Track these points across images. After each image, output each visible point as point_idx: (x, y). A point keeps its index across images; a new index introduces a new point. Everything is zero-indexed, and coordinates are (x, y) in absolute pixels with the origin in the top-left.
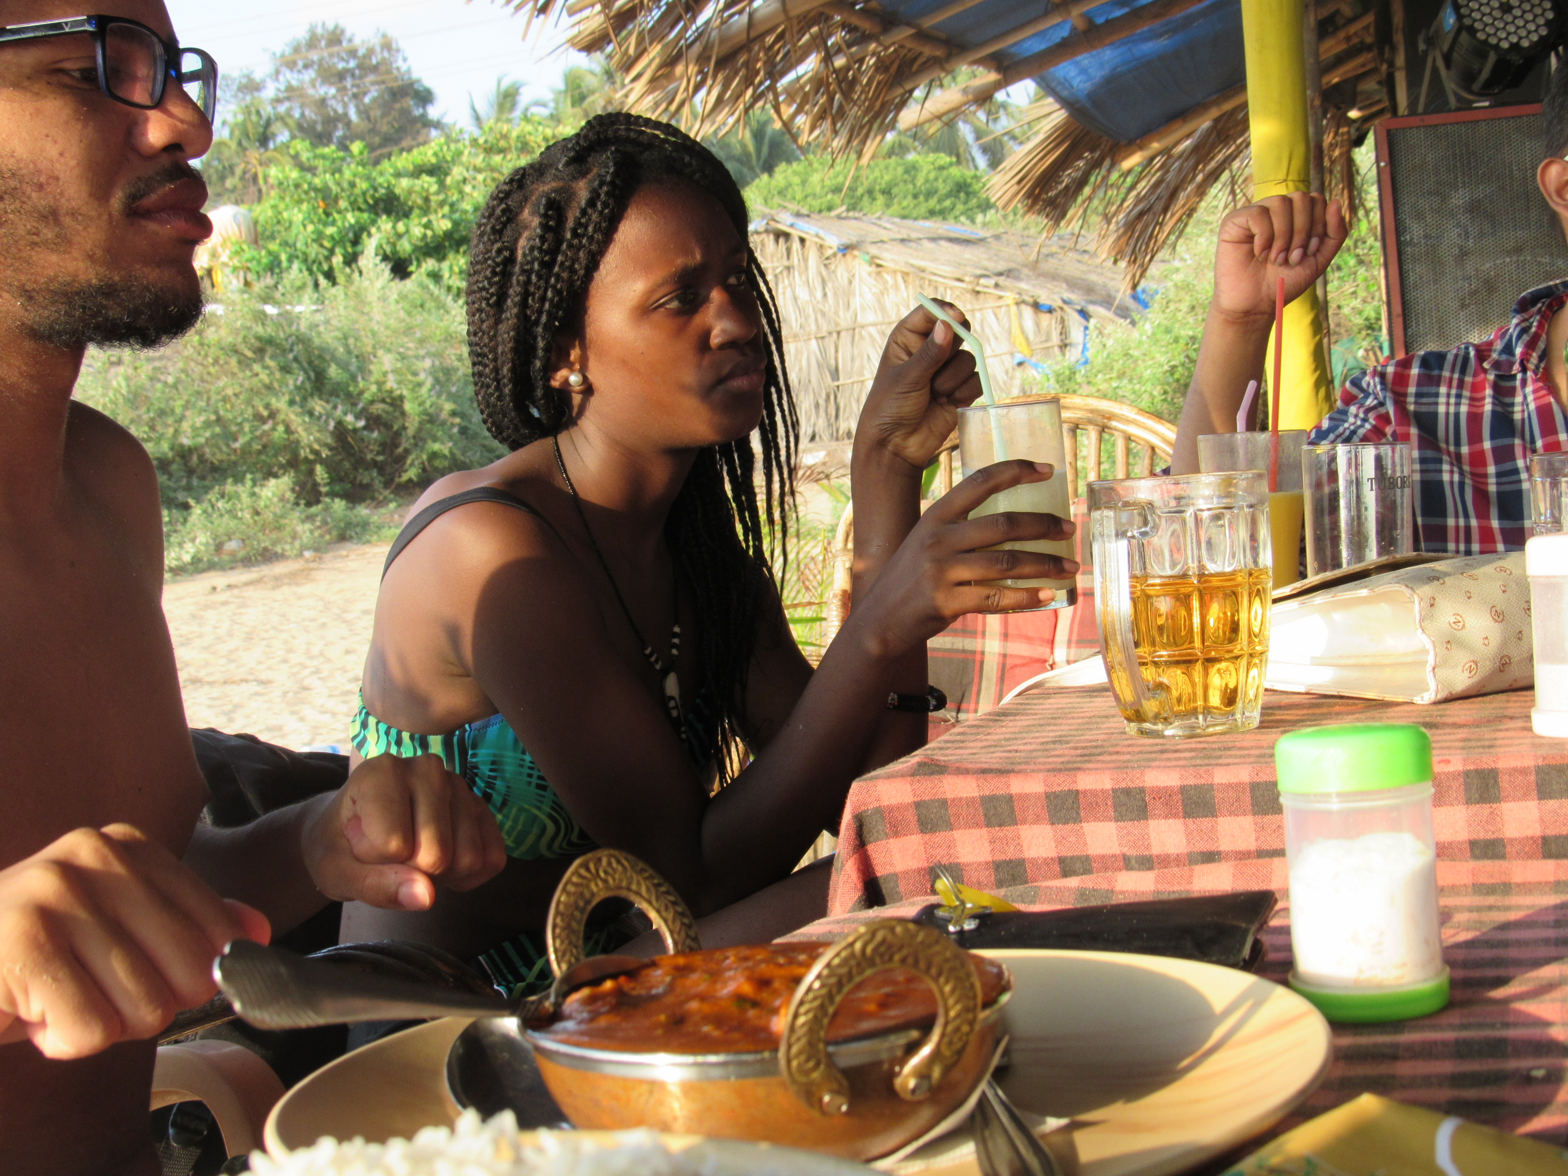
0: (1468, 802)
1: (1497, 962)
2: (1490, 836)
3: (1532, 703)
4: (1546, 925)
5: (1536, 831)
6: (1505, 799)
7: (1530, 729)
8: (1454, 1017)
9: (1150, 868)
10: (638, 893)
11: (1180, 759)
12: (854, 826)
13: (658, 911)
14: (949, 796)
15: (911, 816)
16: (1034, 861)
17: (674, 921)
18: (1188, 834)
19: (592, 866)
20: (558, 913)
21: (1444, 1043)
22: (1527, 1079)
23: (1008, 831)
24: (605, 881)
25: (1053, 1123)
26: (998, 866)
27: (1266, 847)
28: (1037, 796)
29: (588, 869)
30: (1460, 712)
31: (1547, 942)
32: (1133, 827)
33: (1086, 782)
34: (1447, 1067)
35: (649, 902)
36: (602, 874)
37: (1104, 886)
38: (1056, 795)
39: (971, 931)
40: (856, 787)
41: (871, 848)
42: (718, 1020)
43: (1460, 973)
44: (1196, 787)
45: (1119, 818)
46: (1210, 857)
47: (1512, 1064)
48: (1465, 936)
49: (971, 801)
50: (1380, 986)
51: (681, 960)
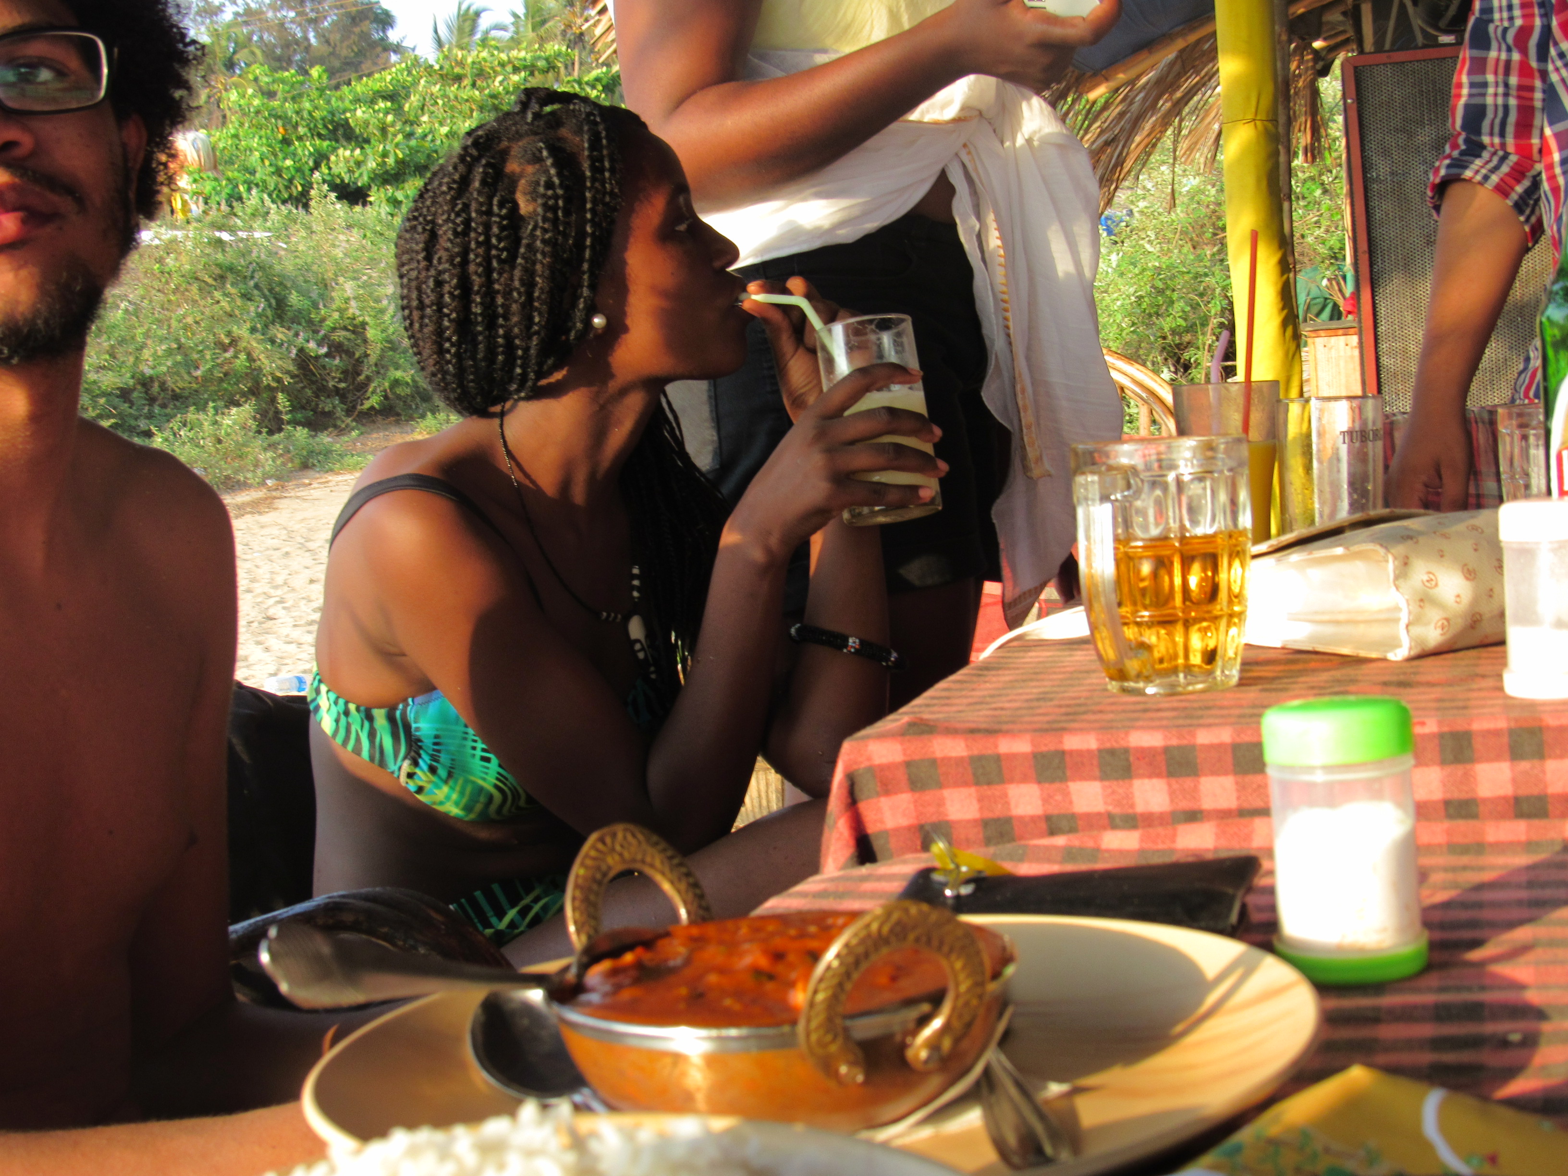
0: (1443, 763)
1: (1473, 924)
2: (1463, 796)
3: (1502, 661)
4: (1519, 886)
5: (1507, 790)
6: (1479, 760)
7: (1501, 689)
8: (1433, 980)
9: (1134, 827)
10: (652, 866)
11: (1161, 719)
12: (846, 784)
13: (672, 883)
14: (939, 754)
15: (901, 775)
16: (1021, 818)
17: (687, 891)
18: (1172, 794)
19: (608, 840)
20: (577, 886)
21: (1424, 1007)
22: (1504, 1043)
23: (996, 790)
24: (621, 855)
25: (1055, 1089)
26: (985, 823)
27: (1246, 805)
28: (1024, 755)
29: (604, 843)
30: (1433, 669)
31: (1520, 903)
32: (1119, 787)
33: (1073, 742)
34: (1427, 1030)
35: (663, 874)
36: (618, 848)
37: (1090, 844)
38: (1043, 755)
39: (968, 896)
41: (862, 806)
42: (738, 994)
43: (1439, 935)
44: (1179, 747)
45: (1104, 777)
46: (1193, 816)
47: (1490, 1028)
48: (1441, 897)
49: (959, 761)
50: (1362, 950)
51: (695, 931)
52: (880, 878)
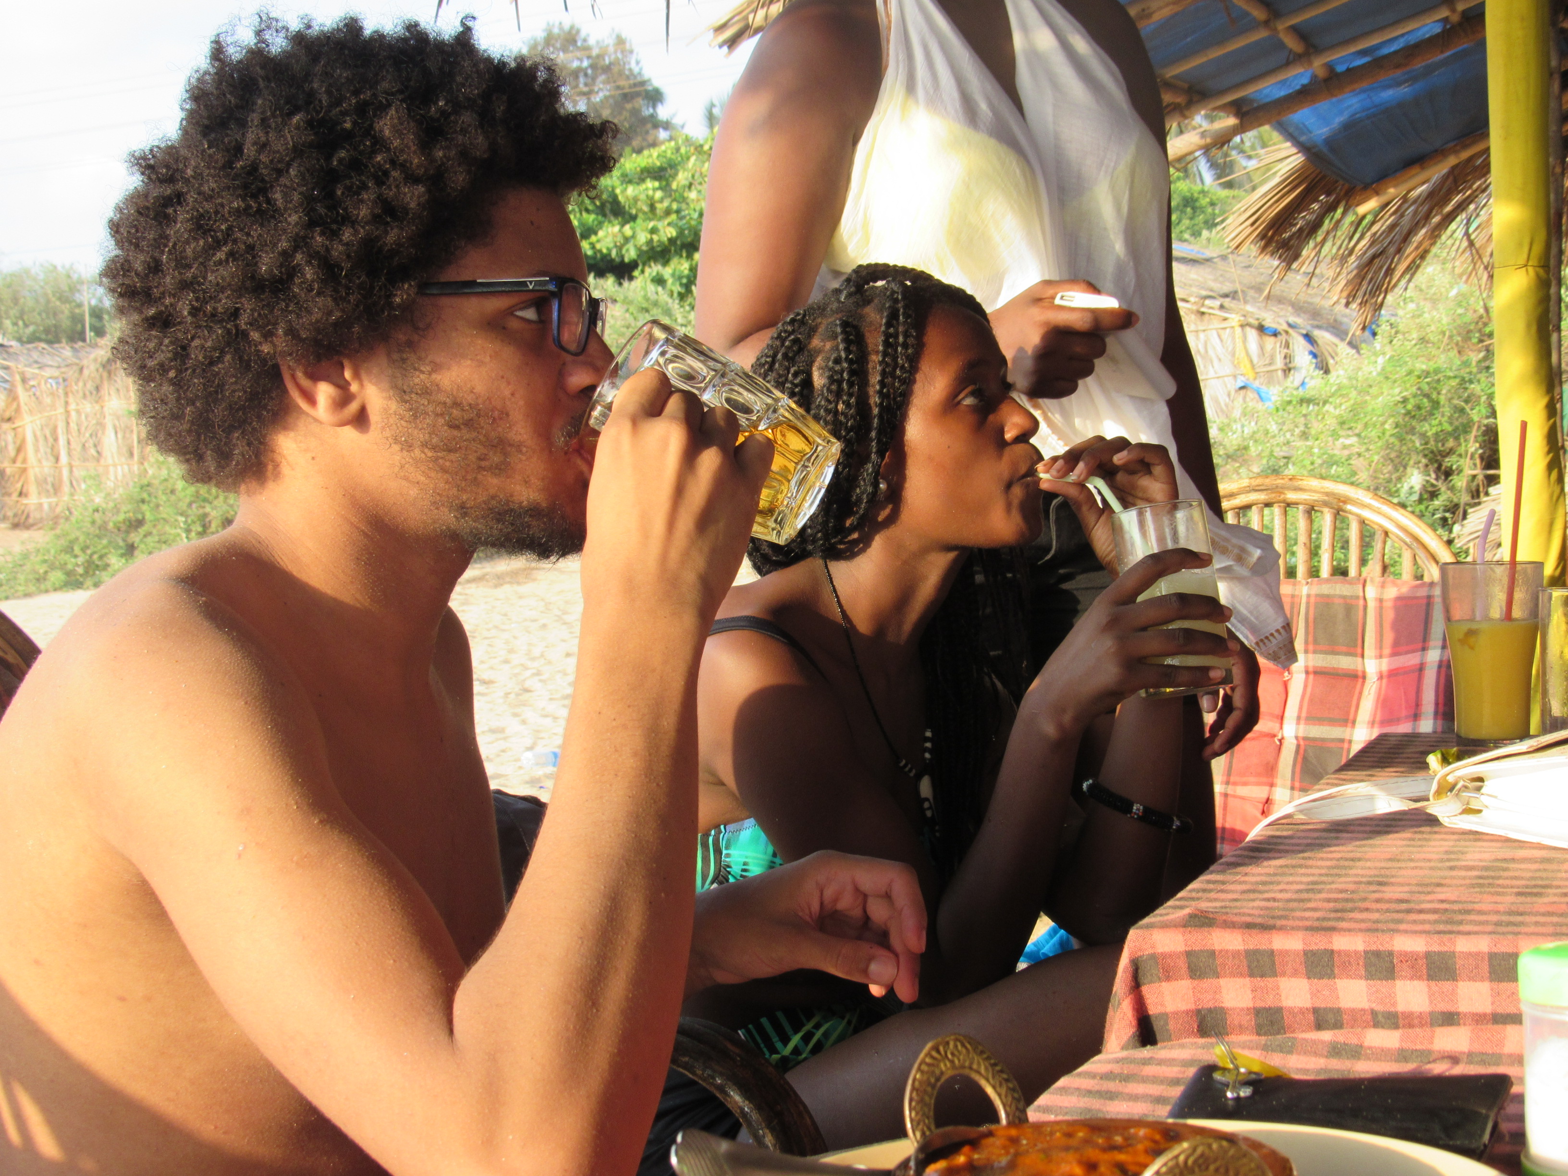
9: (1396, 1027)
10: (978, 1072)
11: (1423, 922)
12: (1130, 969)
13: (994, 1087)
14: (1217, 947)
15: (1182, 964)
16: (1290, 1010)
17: (1006, 1096)
18: (1431, 996)
19: (941, 1049)
20: (913, 1088)
23: (1269, 981)
24: (952, 1062)
26: (1258, 1012)
27: (1500, 1010)
28: (1296, 953)
29: (938, 1052)
32: (1382, 986)
33: (1341, 943)
35: (987, 1080)
36: (950, 1056)
37: (1354, 1041)
38: (1314, 953)
39: (1246, 1098)
40: (1133, 934)
41: (1145, 990)
44: (1439, 953)
45: (1369, 976)
46: (1450, 1019)
49: (1236, 954)
51: (1013, 1132)
52: (1161, 1062)
